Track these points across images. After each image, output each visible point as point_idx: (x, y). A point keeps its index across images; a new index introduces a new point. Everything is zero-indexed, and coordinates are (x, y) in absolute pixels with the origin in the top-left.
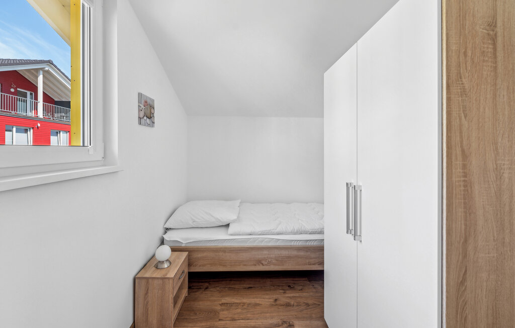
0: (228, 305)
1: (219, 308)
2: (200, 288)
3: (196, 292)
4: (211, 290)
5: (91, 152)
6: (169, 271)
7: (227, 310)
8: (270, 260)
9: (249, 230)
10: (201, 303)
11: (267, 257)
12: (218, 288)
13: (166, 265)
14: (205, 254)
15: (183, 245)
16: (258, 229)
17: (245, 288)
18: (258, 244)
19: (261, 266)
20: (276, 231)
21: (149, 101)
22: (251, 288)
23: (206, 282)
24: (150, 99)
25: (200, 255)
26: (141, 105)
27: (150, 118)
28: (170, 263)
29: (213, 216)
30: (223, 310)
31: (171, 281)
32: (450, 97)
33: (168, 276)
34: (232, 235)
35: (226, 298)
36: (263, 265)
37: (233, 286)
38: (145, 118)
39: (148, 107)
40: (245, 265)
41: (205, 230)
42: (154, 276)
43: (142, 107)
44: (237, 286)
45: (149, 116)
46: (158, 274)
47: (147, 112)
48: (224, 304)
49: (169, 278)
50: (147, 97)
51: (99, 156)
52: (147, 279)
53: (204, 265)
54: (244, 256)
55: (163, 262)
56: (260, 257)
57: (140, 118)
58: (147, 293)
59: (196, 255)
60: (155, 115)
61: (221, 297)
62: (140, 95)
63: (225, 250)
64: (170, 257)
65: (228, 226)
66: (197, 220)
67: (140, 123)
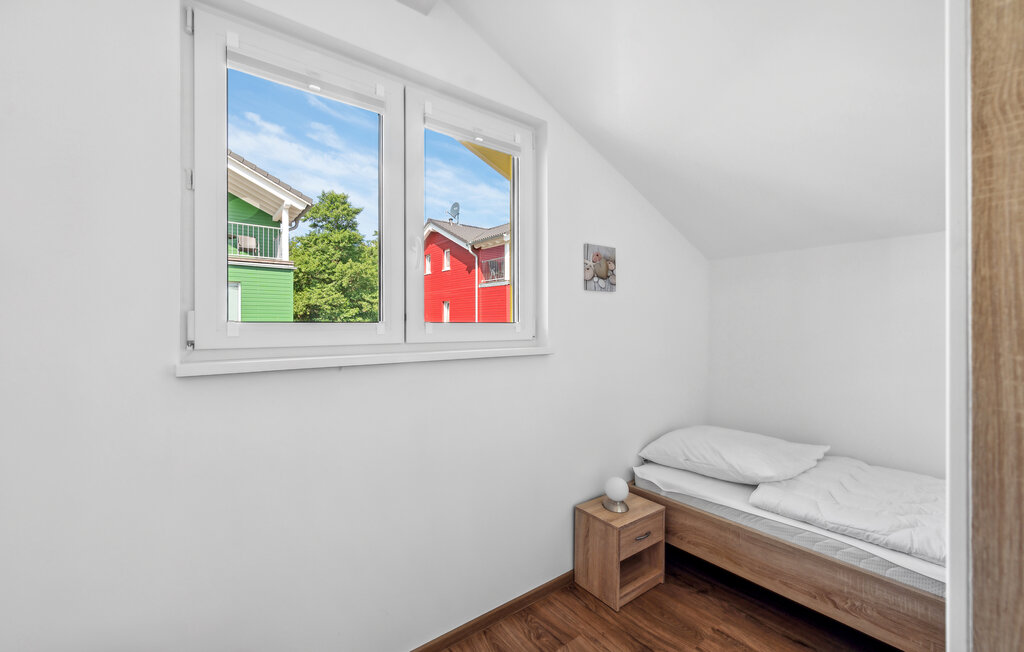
0: (729, 639)
1: (708, 632)
2: (692, 586)
3: (681, 586)
4: (711, 598)
5: (518, 329)
6: (617, 519)
7: (722, 644)
8: (858, 604)
9: (803, 510)
10: (679, 605)
11: (849, 593)
12: (726, 605)
13: (619, 509)
14: (698, 524)
15: (663, 494)
16: (828, 515)
17: (789, 638)
18: (823, 552)
19: (831, 606)
20: (882, 539)
21: (603, 253)
22: (805, 645)
23: (708, 582)
24: (607, 248)
25: (689, 522)
26: (587, 262)
27: (606, 278)
28: (628, 509)
29: (724, 459)
30: (713, 640)
31: (616, 532)
32: (990, 158)
33: (613, 523)
34: (757, 507)
35: (731, 627)
36: (835, 605)
37: (760, 618)
38: (596, 279)
39: (603, 262)
40: (785, 584)
41: (709, 482)
42: (596, 515)
43: (591, 263)
44: (769, 623)
45: (603, 274)
46: (603, 516)
47: (602, 270)
48: (723, 633)
49: (612, 526)
50: (599, 247)
51: (529, 333)
52: (588, 515)
53: (696, 545)
54: (786, 564)
55: (616, 502)
56: (827, 582)
57: (586, 281)
58: (587, 536)
59: (680, 520)
60: (617, 272)
61: (723, 620)
62: (587, 247)
63: (738, 532)
64: (627, 500)
65: (754, 487)
66: (694, 459)
67: (586, 289)
